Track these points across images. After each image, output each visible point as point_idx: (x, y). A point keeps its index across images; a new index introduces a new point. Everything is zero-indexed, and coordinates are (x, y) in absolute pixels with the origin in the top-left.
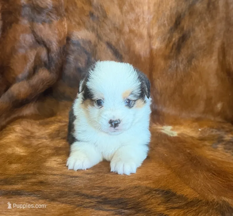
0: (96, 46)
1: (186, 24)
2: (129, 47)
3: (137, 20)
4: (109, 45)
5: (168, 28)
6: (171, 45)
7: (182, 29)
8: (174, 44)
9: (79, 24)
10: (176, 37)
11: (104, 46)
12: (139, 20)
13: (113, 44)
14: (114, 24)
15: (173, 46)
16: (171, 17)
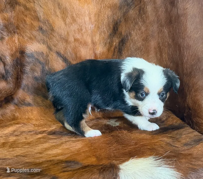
0: (47, 56)
1: (123, 29)
2: (76, 54)
3: (80, 30)
4: (58, 53)
5: (107, 34)
6: (113, 48)
7: (121, 34)
8: (115, 47)
9: (31, 38)
10: (116, 41)
11: (55, 55)
12: (81, 30)
13: (62, 52)
14: (61, 35)
15: (114, 49)
16: (109, 25)
